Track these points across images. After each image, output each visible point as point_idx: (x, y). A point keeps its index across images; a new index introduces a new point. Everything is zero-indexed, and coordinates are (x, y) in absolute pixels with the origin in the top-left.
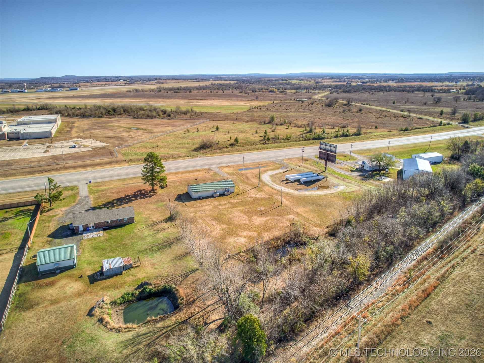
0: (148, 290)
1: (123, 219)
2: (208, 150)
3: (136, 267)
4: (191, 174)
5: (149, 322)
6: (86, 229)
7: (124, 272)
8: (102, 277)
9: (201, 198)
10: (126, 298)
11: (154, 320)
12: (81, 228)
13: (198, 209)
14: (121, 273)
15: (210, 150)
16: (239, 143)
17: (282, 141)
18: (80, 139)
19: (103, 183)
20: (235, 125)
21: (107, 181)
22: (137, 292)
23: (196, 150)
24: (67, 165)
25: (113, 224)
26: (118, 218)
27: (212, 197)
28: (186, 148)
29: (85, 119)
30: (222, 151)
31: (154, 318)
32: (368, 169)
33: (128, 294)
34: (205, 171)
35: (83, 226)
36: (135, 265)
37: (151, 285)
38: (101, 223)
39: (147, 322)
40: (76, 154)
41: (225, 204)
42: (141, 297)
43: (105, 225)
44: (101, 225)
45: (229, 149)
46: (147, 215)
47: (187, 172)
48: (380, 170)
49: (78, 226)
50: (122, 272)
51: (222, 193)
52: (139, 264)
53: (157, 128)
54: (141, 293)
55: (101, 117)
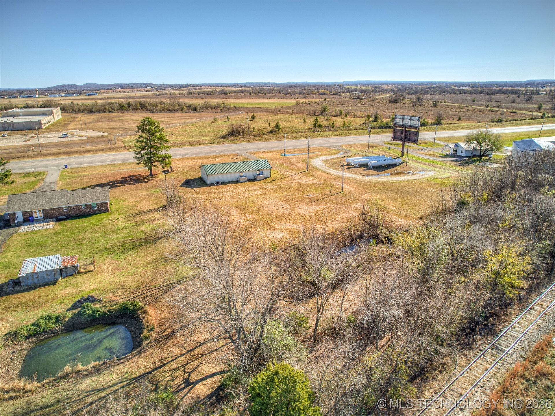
0: (90, 312)
1: (90, 205)
2: (238, 138)
3: (86, 272)
4: (211, 159)
5: (67, 375)
6: (29, 219)
7: (60, 280)
8: (17, 288)
9: (220, 183)
10: (43, 326)
11: (79, 371)
12: (20, 217)
13: (214, 196)
14: (54, 282)
15: (241, 137)
16: (280, 130)
17: (338, 129)
18: (76, 130)
19: (84, 169)
20: (277, 116)
21: (91, 167)
22: (69, 316)
23: (224, 137)
24: (45, 152)
25: (74, 213)
26: (83, 203)
27: (237, 181)
28: (210, 136)
29: (92, 114)
30: (257, 138)
31: (80, 367)
32: (464, 154)
33: (49, 318)
34: (231, 157)
35: (23, 213)
36: (85, 269)
37: (100, 301)
38: (53, 209)
39: (62, 377)
40: (63, 143)
41: (256, 190)
42: (74, 324)
43: (60, 214)
44: (53, 212)
45: (266, 136)
46: (132, 202)
47: (205, 158)
48: (481, 156)
49: (14, 214)
50: (56, 280)
51: (252, 178)
52: (92, 268)
53: (177, 120)
54: (74, 317)
55: (112, 112)
